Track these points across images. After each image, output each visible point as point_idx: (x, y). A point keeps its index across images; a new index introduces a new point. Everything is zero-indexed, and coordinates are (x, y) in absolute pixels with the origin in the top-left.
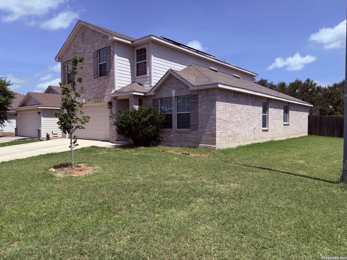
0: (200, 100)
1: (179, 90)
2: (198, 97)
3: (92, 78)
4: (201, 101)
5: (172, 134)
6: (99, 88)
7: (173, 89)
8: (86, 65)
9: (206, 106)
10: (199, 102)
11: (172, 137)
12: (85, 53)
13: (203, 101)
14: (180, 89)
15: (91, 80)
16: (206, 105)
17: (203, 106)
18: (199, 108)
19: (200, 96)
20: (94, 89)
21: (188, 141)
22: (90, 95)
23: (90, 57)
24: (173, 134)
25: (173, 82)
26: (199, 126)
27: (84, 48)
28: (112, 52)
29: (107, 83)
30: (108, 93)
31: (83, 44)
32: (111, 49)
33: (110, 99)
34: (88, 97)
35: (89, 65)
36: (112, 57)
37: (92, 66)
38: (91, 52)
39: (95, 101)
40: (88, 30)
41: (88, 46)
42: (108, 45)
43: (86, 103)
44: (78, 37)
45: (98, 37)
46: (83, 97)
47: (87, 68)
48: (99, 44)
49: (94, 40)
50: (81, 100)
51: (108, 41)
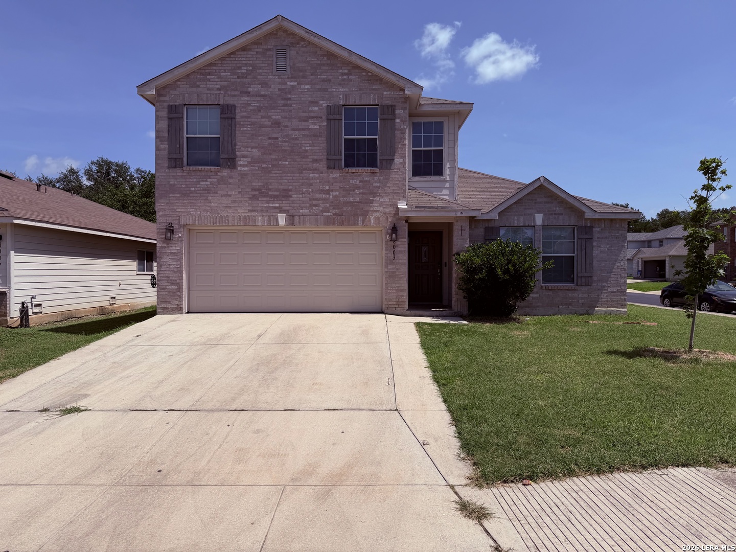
1: (552, 214)
3: (322, 166)
5: (533, 293)
6: (348, 191)
7: (539, 212)
19: (596, 230)
20: (328, 194)
21: (571, 304)
23: (312, 114)
26: (595, 278)
27: (283, 87)
28: (402, 121)
29: (378, 185)
30: (384, 208)
31: (279, 76)
32: (397, 112)
33: (390, 220)
34: (301, 211)
35: (307, 132)
36: (400, 130)
37: (320, 139)
38: (315, 103)
39: (329, 222)
40: (302, 47)
41: (302, 87)
42: (386, 102)
43: (292, 224)
44: (257, 52)
45: (345, 74)
46: (275, 208)
47: (296, 139)
48: (351, 93)
49: (330, 77)
50: (268, 214)
51: (385, 93)
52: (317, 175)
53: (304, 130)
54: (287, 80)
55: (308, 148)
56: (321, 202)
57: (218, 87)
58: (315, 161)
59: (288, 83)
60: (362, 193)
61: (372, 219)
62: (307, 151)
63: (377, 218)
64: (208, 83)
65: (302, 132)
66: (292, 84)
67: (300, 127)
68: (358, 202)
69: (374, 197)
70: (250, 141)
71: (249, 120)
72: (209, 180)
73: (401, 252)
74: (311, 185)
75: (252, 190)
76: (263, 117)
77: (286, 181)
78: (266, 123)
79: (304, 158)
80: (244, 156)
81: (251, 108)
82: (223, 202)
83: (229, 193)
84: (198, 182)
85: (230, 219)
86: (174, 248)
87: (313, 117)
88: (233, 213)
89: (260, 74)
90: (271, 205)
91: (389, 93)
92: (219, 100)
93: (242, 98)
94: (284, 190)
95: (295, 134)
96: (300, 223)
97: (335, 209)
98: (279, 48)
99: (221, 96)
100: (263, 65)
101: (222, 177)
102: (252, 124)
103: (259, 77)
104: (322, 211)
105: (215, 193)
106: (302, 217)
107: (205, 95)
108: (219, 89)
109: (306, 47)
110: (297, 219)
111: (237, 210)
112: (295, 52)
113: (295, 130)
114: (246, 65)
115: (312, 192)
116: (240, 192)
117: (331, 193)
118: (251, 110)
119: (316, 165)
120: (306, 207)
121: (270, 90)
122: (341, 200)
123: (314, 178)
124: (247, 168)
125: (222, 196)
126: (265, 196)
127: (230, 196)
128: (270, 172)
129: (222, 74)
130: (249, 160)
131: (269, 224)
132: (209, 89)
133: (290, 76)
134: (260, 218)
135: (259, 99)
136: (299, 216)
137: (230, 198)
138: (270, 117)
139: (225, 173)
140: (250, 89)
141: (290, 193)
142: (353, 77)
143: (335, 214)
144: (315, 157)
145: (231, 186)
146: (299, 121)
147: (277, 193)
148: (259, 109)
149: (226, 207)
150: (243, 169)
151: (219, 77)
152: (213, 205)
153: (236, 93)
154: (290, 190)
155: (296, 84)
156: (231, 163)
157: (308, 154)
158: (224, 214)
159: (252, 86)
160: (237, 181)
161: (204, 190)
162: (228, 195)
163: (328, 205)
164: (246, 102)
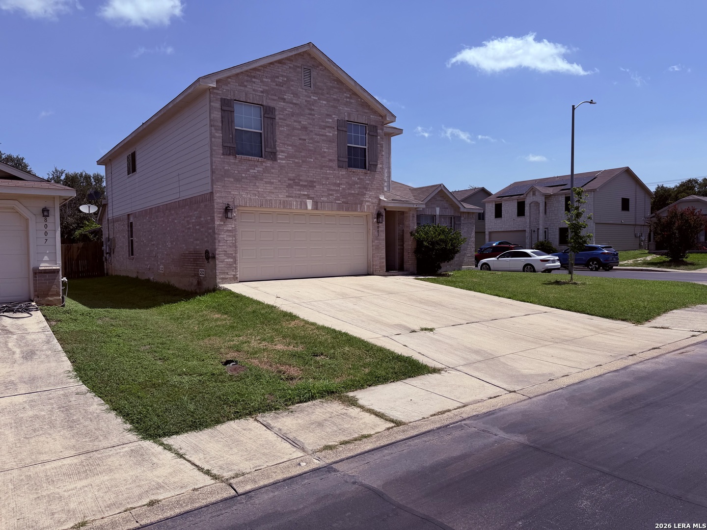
3: (335, 164)
4: (463, 223)
6: (351, 185)
7: (437, 206)
9: (467, 229)
14: (445, 208)
16: (467, 227)
17: (464, 229)
19: (462, 219)
20: (339, 187)
22: (326, 194)
23: (328, 125)
25: (437, 198)
27: (308, 99)
28: (381, 138)
29: (368, 182)
30: (372, 199)
31: (306, 90)
32: (378, 131)
33: (375, 208)
34: (322, 199)
35: (324, 138)
36: (380, 144)
37: (333, 144)
38: (329, 116)
39: (340, 208)
40: (321, 70)
41: (321, 102)
42: (372, 123)
43: (317, 209)
44: (290, 67)
45: (348, 98)
46: (304, 195)
47: (318, 142)
48: (352, 112)
49: (339, 98)
50: (300, 200)
51: (371, 116)
52: (332, 172)
53: (322, 135)
54: (311, 95)
55: (326, 150)
56: (334, 193)
58: (330, 160)
59: (312, 97)
60: (359, 188)
61: (366, 207)
62: (325, 152)
63: (368, 206)
64: (253, 85)
65: (321, 137)
66: (314, 98)
67: (320, 133)
68: (358, 194)
69: (366, 191)
70: (286, 139)
71: (285, 122)
72: (256, 168)
73: (382, 231)
74: (328, 179)
75: (288, 179)
76: (295, 121)
77: (312, 174)
78: (297, 127)
79: (323, 157)
80: (282, 152)
82: (267, 188)
83: (272, 181)
84: (248, 170)
85: (273, 202)
86: (230, 226)
87: (329, 127)
88: (275, 197)
89: (292, 86)
90: (302, 193)
91: (374, 117)
92: (263, 102)
93: (280, 103)
94: (311, 181)
95: (317, 138)
96: (321, 208)
97: (343, 198)
98: (306, 67)
99: (264, 99)
100: (294, 79)
101: (266, 167)
102: (288, 126)
103: (292, 88)
104: (336, 200)
105: (262, 180)
106: (323, 203)
107: (251, 95)
108: (262, 92)
109: (323, 71)
110: (319, 204)
111: (278, 195)
112: (316, 73)
113: (317, 135)
114: (282, 76)
115: (329, 184)
116: (280, 181)
117: (341, 186)
118: (286, 114)
119: (331, 164)
120: (324, 196)
121: (300, 100)
122: (347, 191)
123: (330, 174)
124: (284, 162)
125: (266, 183)
126: (297, 185)
127: (272, 183)
128: (301, 166)
129: (264, 79)
130: (286, 155)
131: (301, 208)
132: (254, 90)
133: (313, 92)
134: (295, 203)
135: (292, 106)
136: (321, 202)
137: (272, 185)
138: (300, 122)
139: (269, 164)
140: (285, 97)
141: (315, 184)
142: (353, 101)
143: (343, 202)
144: (330, 158)
145: (273, 175)
146: (320, 129)
147: (306, 184)
148: (292, 114)
149: (269, 192)
150: (282, 162)
151: (262, 81)
152: (260, 190)
153: (275, 98)
154: (315, 182)
155: (317, 98)
156: (273, 156)
157: (326, 155)
158: (268, 198)
159: (287, 94)
160: (277, 171)
161: (253, 177)
162: (270, 182)
163: (339, 195)
164: (282, 106)
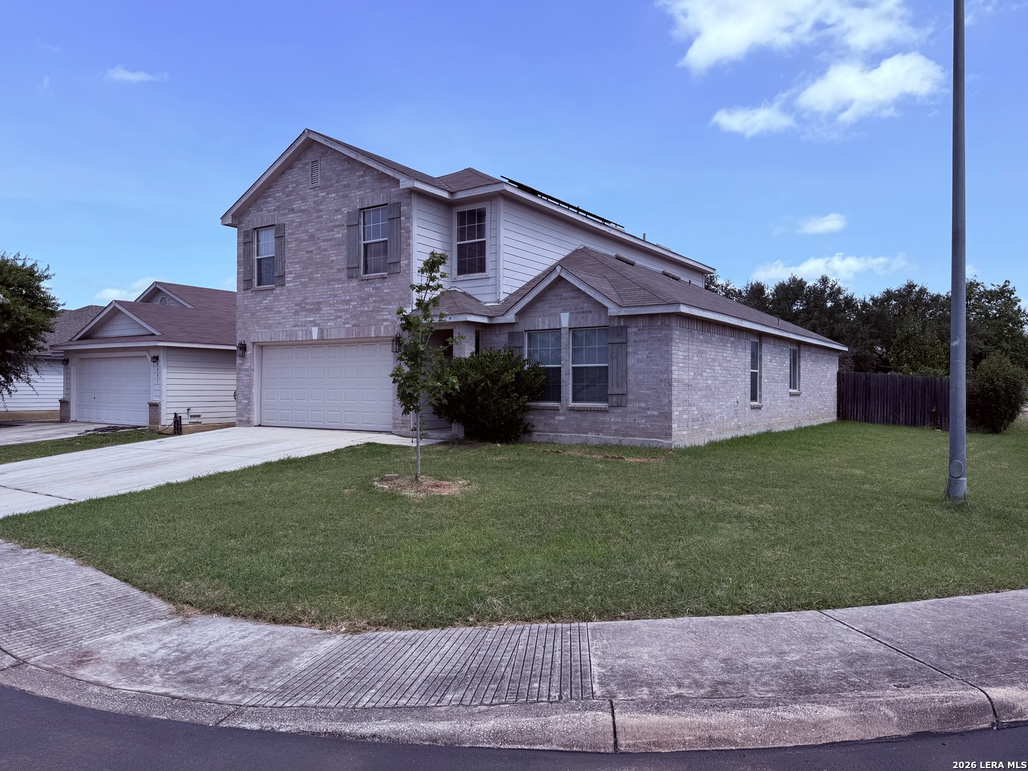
0: (632, 338)
1: (579, 313)
2: (629, 330)
3: (343, 275)
4: (635, 341)
5: (559, 415)
6: (363, 300)
7: (565, 311)
8: (324, 241)
9: (647, 353)
10: (629, 344)
11: (560, 421)
12: (321, 213)
13: (640, 341)
14: (583, 312)
15: (338, 280)
16: (647, 349)
17: (639, 353)
18: (629, 357)
19: (632, 330)
20: (349, 304)
21: (601, 431)
22: (333, 317)
23: (337, 223)
24: (564, 415)
25: (565, 295)
26: (631, 397)
27: (316, 199)
28: (406, 218)
29: (388, 291)
30: (391, 316)
31: (313, 189)
32: (402, 209)
34: (329, 324)
35: (333, 242)
36: (405, 228)
37: (342, 247)
38: (338, 210)
39: (349, 333)
40: (329, 156)
41: (330, 196)
42: (393, 200)
43: (323, 337)
44: (299, 169)
45: (360, 177)
46: (310, 322)
47: (325, 250)
48: (366, 195)
49: (350, 182)
50: (306, 328)
51: (392, 190)
52: (340, 286)
53: (331, 240)
54: (319, 192)
55: (334, 258)
57: (274, 208)
58: (339, 270)
59: (320, 195)
60: (375, 301)
61: (383, 328)
62: (333, 261)
63: (386, 327)
64: (268, 205)
65: (330, 243)
66: (323, 194)
67: (328, 237)
68: (372, 311)
69: (384, 305)
70: (294, 257)
71: (294, 236)
72: (268, 298)
74: (336, 296)
75: (295, 305)
76: (303, 232)
77: (318, 294)
78: (305, 238)
79: (331, 269)
80: (290, 273)
81: (295, 224)
82: (276, 318)
83: (280, 309)
84: (261, 301)
85: (281, 334)
87: (337, 226)
88: (283, 328)
89: (301, 190)
90: (308, 319)
91: (395, 189)
92: (274, 221)
93: (289, 216)
94: (317, 303)
95: (324, 245)
96: (327, 336)
98: (313, 160)
99: (276, 217)
100: (303, 180)
101: (276, 294)
102: (296, 240)
103: (300, 193)
104: (344, 323)
105: (272, 310)
107: (266, 218)
108: (275, 210)
109: (332, 156)
110: (325, 332)
111: (285, 325)
112: (325, 162)
114: (292, 183)
115: (337, 303)
116: (287, 308)
118: (295, 226)
119: (339, 275)
120: (332, 320)
121: (308, 204)
123: (338, 289)
124: (291, 284)
125: (276, 312)
126: (304, 311)
127: (281, 312)
128: (307, 287)
129: (276, 195)
130: (294, 275)
131: (307, 338)
132: (268, 211)
133: (321, 187)
134: (300, 333)
135: (300, 214)
136: (327, 329)
138: (307, 231)
139: (278, 290)
140: (294, 206)
141: (321, 306)
142: (366, 179)
143: (354, 326)
144: (339, 267)
145: (282, 303)
146: (328, 232)
147: (312, 307)
148: (300, 225)
149: (279, 322)
150: (289, 285)
151: (275, 198)
152: (270, 322)
153: (286, 211)
154: (321, 303)
155: (325, 194)
156: (282, 280)
157: (334, 264)
158: (277, 330)
159: (296, 203)
160: (286, 297)
161: (266, 308)
162: (279, 311)
164: (291, 219)
